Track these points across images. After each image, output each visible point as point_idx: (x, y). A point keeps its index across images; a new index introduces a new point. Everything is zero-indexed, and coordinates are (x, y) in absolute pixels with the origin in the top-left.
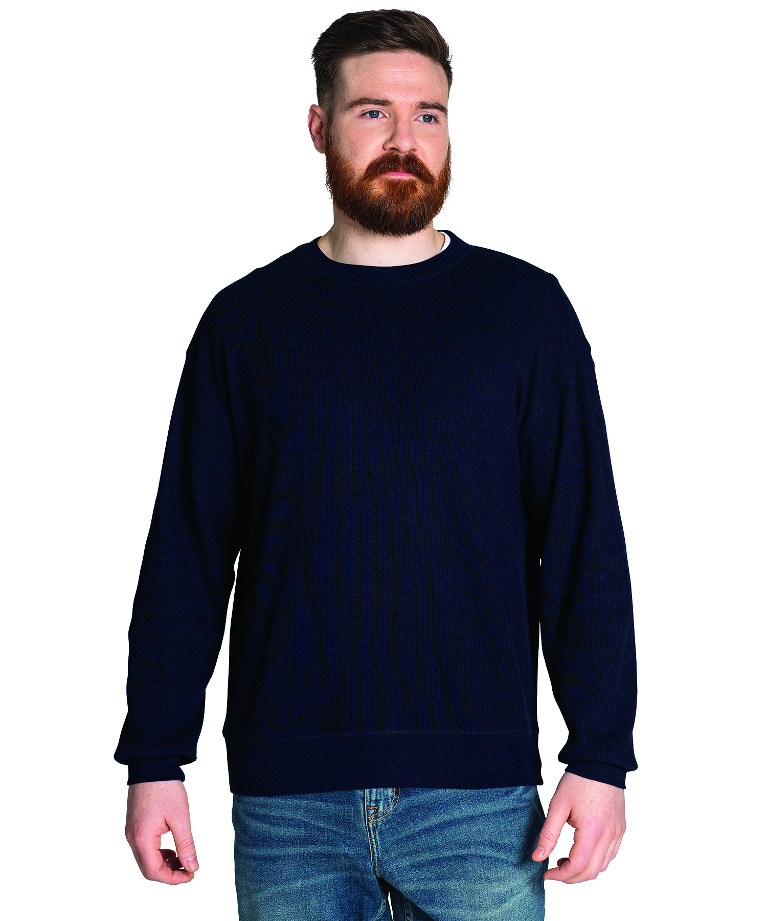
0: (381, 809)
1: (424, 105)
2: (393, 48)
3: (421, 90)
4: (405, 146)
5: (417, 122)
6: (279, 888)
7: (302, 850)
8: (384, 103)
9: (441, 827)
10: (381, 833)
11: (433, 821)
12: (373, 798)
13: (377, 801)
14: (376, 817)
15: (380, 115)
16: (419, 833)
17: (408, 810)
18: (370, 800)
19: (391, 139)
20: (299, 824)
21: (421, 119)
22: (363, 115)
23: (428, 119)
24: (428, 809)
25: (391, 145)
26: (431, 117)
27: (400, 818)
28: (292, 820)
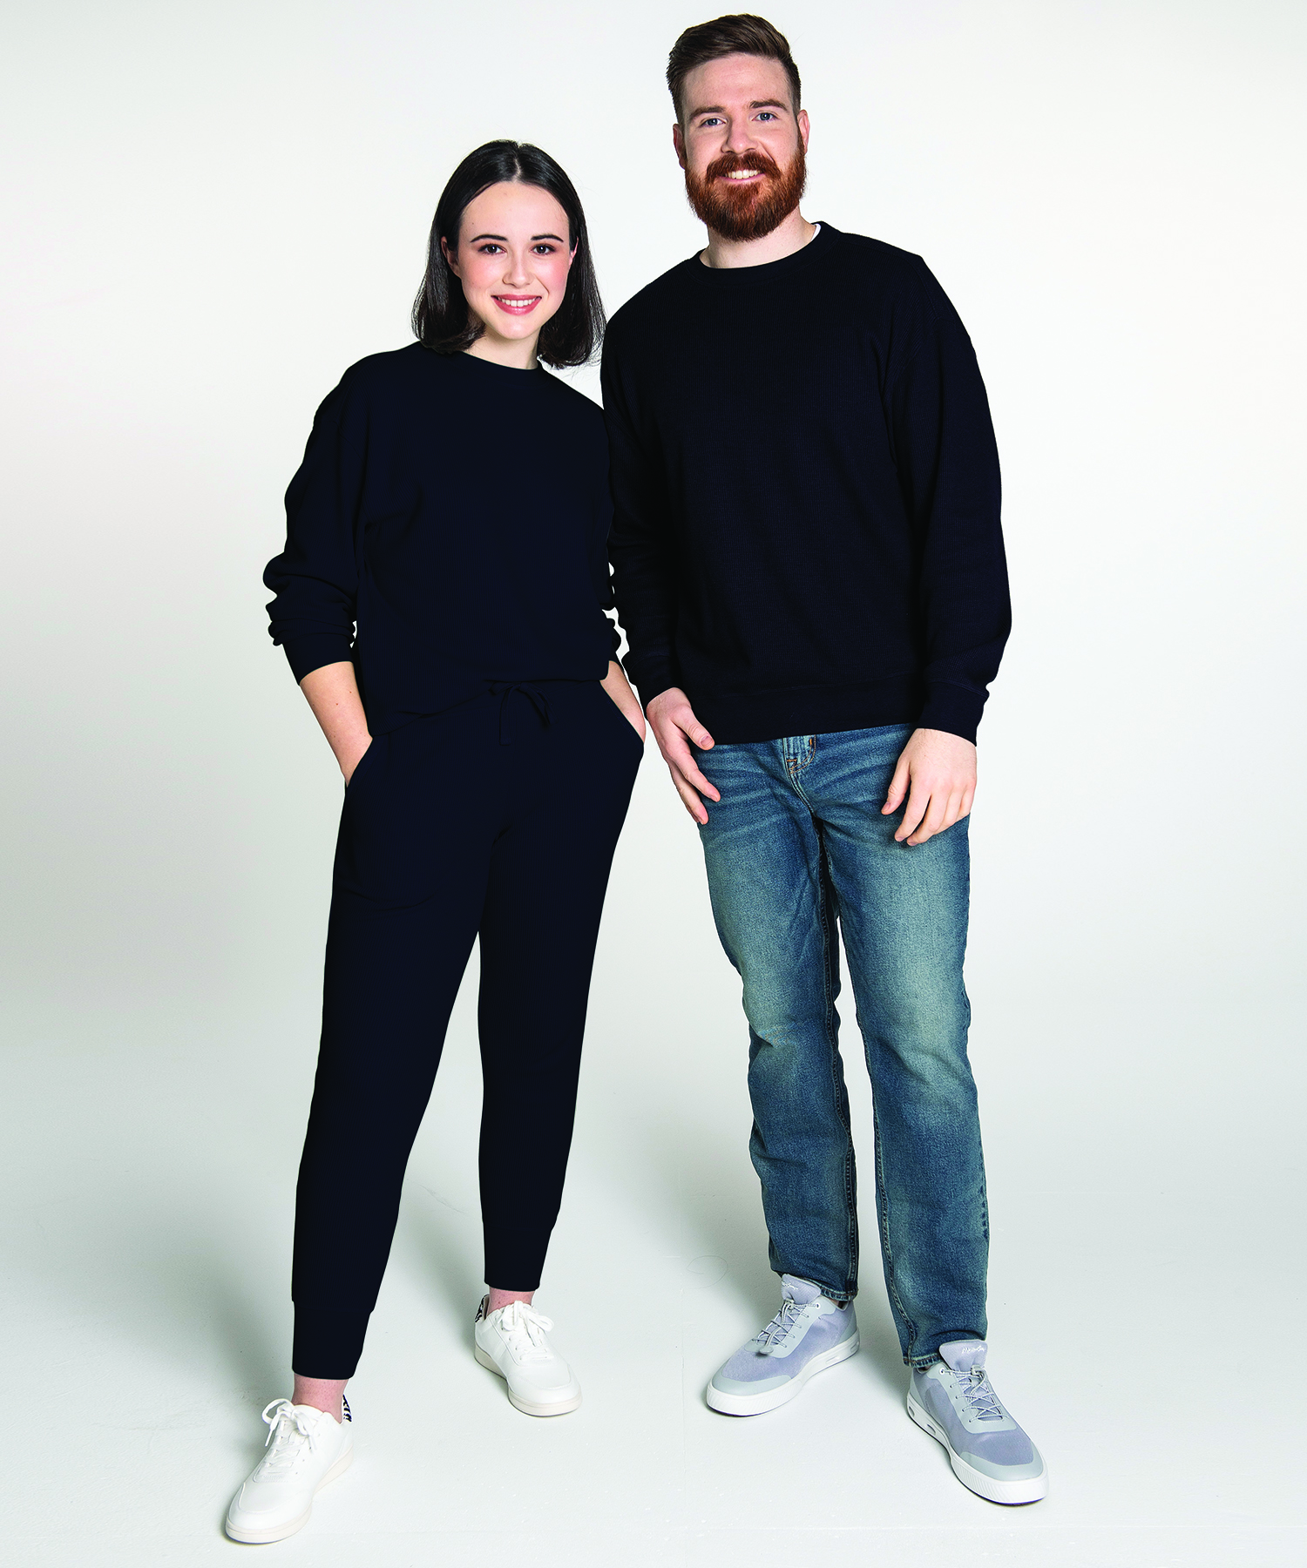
0: (799, 761)
1: (756, 105)
2: (723, 53)
3: (751, 89)
4: (740, 147)
5: (754, 122)
7: (744, 797)
8: (717, 109)
9: (854, 775)
10: (802, 783)
11: (847, 771)
12: (792, 752)
13: (795, 754)
14: (796, 769)
15: (719, 122)
16: (834, 782)
17: (824, 762)
18: (789, 754)
19: (727, 142)
20: (739, 774)
21: (759, 118)
22: (703, 125)
23: (765, 117)
24: (842, 760)
25: (727, 149)
26: (768, 115)
27: (819, 769)
28: (732, 771)
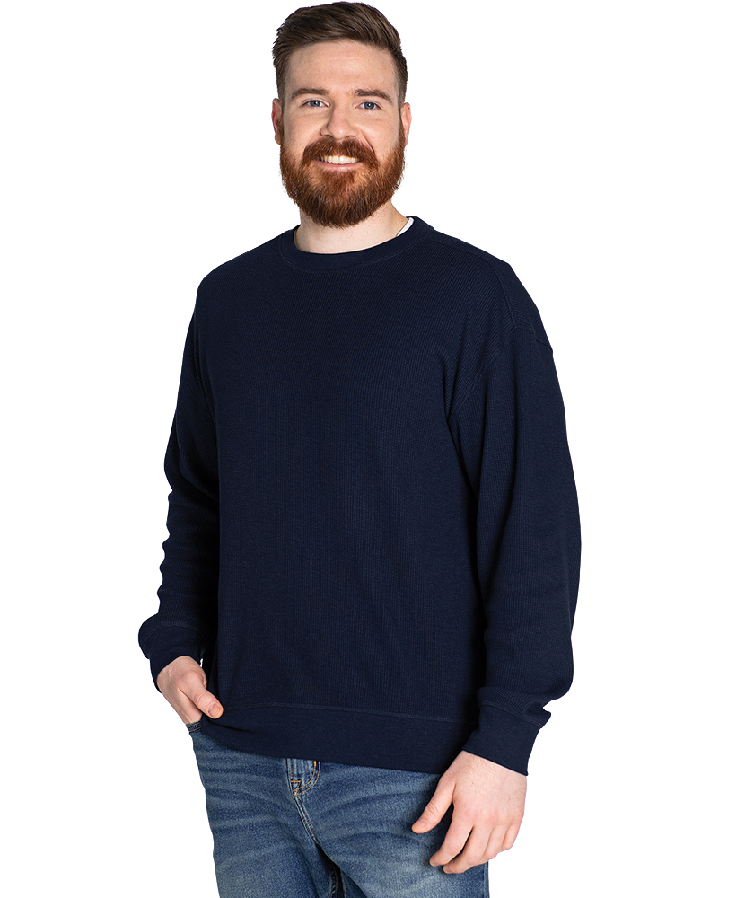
0: (303, 783)
1: (362, 93)
2: (333, 38)
3: (358, 77)
4: (340, 133)
5: (358, 110)
6: (235, 859)
7: (251, 820)
8: (320, 92)
9: (357, 803)
10: (307, 806)
11: (351, 797)
12: (295, 773)
13: (299, 775)
14: (300, 791)
15: (321, 104)
16: (339, 808)
17: (328, 786)
18: (293, 775)
19: (327, 126)
20: (244, 797)
21: (363, 106)
22: (305, 104)
23: (369, 106)
24: (346, 785)
25: (326, 133)
26: (373, 105)
27: (324, 791)
28: (236, 793)
